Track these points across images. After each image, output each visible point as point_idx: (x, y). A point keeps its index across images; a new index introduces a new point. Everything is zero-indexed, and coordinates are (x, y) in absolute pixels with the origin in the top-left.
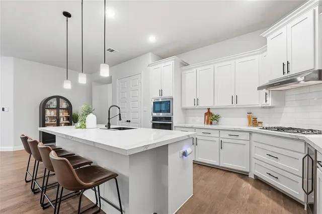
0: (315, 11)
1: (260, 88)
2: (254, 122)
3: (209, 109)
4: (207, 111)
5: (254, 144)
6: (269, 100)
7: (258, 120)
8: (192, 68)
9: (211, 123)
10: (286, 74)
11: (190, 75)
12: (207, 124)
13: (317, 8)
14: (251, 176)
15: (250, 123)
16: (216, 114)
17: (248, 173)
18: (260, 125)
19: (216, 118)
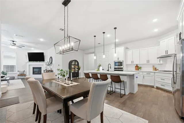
0: (175, 37)
1: (158, 58)
2: (156, 69)
3: (137, 65)
4: (136, 65)
5: (156, 76)
6: (161, 62)
7: (157, 69)
8: (130, 50)
9: (138, 70)
10: (167, 54)
11: (129, 52)
12: (137, 70)
13: (175, 36)
14: (155, 87)
15: (154, 70)
16: (140, 67)
17: (154, 86)
18: (157, 70)
19: (140, 68)
